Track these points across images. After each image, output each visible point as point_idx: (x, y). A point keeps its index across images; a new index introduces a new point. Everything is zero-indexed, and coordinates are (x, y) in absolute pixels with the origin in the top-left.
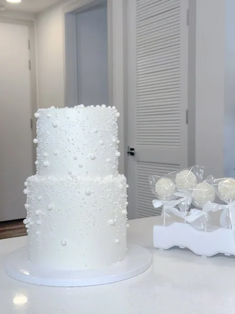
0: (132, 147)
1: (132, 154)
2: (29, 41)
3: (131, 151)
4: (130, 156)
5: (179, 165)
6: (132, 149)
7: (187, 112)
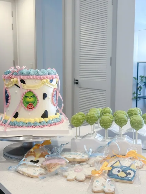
0: (77, 79)
1: (77, 83)
2: (12, 12)
3: (76, 81)
4: (75, 84)
5: (105, 90)
6: (77, 80)
7: (111, 58)
